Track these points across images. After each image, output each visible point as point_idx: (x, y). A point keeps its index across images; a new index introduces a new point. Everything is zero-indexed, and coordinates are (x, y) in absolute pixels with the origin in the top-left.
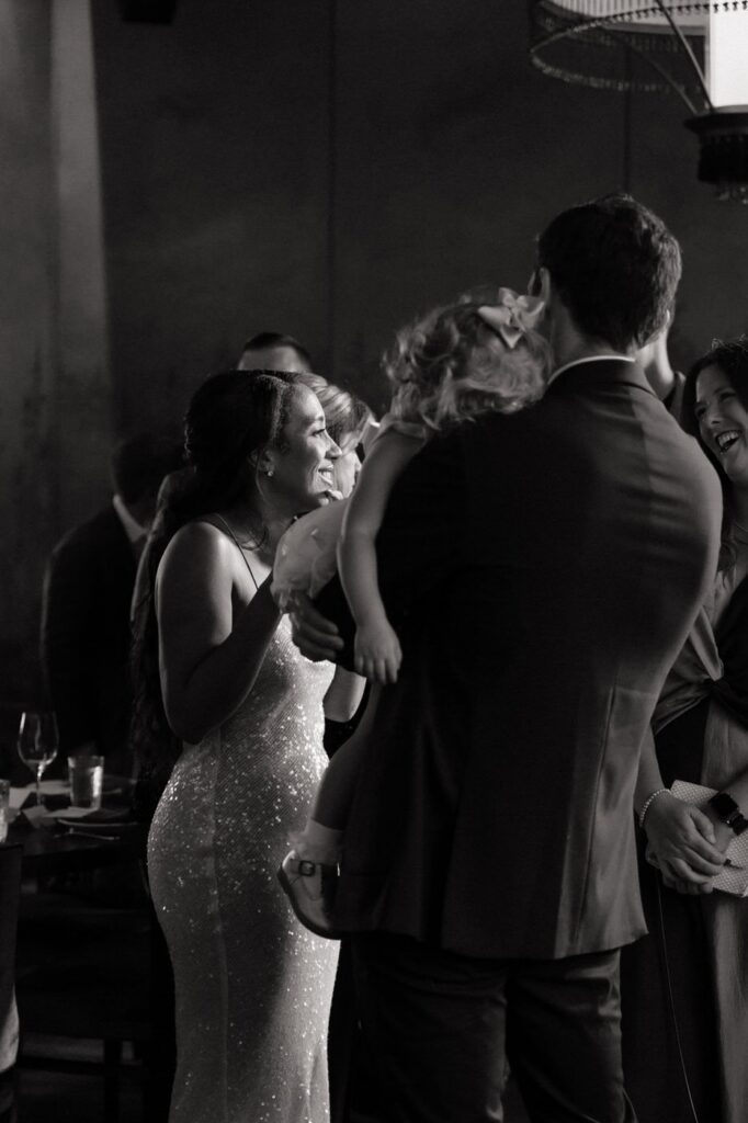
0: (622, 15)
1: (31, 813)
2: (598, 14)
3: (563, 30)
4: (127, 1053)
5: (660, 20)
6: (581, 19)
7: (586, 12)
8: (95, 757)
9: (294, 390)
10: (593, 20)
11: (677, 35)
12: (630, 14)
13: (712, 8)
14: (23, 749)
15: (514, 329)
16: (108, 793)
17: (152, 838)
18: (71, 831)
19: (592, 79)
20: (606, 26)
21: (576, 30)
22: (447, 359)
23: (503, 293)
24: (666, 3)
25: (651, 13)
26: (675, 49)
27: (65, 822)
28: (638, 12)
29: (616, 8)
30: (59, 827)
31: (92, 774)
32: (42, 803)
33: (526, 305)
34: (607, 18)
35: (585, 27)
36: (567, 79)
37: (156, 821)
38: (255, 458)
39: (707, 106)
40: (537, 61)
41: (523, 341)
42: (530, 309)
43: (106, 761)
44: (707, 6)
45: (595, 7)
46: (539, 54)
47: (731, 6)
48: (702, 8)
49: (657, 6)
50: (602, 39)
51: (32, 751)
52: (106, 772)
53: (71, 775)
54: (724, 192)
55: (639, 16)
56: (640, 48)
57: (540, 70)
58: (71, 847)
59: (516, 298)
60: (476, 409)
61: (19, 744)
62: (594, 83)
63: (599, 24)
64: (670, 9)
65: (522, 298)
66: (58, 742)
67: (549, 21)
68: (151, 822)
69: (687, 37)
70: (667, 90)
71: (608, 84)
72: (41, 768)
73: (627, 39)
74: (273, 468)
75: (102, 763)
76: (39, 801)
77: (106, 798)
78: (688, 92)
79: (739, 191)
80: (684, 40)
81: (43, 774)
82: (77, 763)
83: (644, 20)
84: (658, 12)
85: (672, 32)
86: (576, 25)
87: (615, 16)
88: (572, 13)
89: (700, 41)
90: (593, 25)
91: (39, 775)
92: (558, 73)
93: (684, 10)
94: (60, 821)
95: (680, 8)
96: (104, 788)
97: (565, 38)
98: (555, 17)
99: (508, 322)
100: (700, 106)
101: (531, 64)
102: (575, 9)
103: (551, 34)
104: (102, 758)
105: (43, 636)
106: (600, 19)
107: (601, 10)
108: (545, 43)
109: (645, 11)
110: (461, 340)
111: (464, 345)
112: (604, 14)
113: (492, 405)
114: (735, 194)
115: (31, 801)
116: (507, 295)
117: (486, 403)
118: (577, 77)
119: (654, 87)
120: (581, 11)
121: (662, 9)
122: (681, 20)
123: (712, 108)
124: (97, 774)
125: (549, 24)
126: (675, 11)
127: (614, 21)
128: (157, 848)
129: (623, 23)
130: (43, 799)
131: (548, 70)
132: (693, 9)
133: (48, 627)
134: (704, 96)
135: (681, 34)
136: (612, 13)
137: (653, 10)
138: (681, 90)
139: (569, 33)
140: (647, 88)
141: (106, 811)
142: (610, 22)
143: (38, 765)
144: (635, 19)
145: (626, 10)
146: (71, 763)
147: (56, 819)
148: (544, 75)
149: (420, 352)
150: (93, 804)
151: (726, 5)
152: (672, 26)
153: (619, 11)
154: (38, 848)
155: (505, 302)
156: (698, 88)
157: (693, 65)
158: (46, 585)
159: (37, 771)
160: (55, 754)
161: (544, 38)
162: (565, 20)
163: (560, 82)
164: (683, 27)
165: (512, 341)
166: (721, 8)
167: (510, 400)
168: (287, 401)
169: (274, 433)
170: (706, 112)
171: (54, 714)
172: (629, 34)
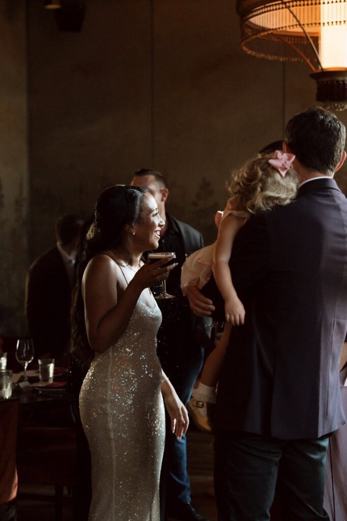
0: (282, 28)
1: (22, 385)
2: (271, 27)
3: (256, 34)
4: (65, 492)
5: (299, 30)
6: (264, 29)
7: (266, 26)
8: (50, 360)
9: (145, 196)
10: (270, 30)
11: (307, 37)
12: (286, 27)
13: (322, 24)
14: (18, 357)
15: (284, 168)
16: (56, 376)
17: (81, 395)
18: (40, 392)
19: (269, 56)
20: (275, 32)
21: (262, 34)
22: (258, 183)
23: (277, 152)
24: (302, 23)
25: (295, 27)
26: (305, 43)
27: (37, 389)
28: (289, 26)
29: (279, 24)
30: (35, 391)
31: (49, 367)
32: (27, 380)
33: (287, 157)
34: (276, 29)
35: (266, 33)
36: (257, 56)
37: (83, 387)
38: (128, 227)
39: (320, 68)
40: (245, 48)
41: (287, 174)
42: (289, 159)
43: (55, 361)
44: (320, 24)
45: (270, 24)
46: (245, 45)
47: (330, 23)
48: (318, 24)
49: (297, 23)
50: (273, 38)
51: (22, 357)
52: (55, 366)
53: (40, 367)
54: (328, 106)
55: (290, 28)
56: (290, 42)
57: (246, 52)
58: (40, 400)
59: (282, 154)
60: (271, 205)
61: (16, 354)
62: (270, 58)
63: (272, 31)
64: (304, 25)
65: (285, 154)
66: (33, 353)
67: (249, 30)
68: (81, 388)
69: (311, 37)
70: (302, 61)
71: (276, 58)
72: (26, 364)
73: (284, 38)
74: (135, 231)
75: (54, 362)
76: (25, 379)
77: (55, 378)
78: (311, 61)
79: (334, 105)
80: (310, 39)
81: (27, 367)
82: (42, 362)
83: (292, 30)
84: (298, 26)
85: (304, 35)
86: (262, 32)
87: (279, 28)
88: (260, 27)
89: (316, 39)
90: (269, 32)
91: (26, 367)
92: (254, 53)
93: (310, 25)
94: (35, 388)
95: (308, 24)
96: (55, 373)
97: (257, 38)
98: (252, 29)
99: (281, 166)
100: (317, 68)
101: (242, 50)
102: (261, 25)
103: (251, 36)
104: (54, 360)
105: (26, 306)
106: (273, 29)
107: (273, 25)
108: (247, 40)
109: (293, 26)
110: (262, 174)
111: (264, 177)
112: (274, 27)
113: (278, 202)
114: (332, 107)
115: (22, 379)
116: (279, 153)
117: (275, 201)
118: (262, 55)
119: (296, 59)
120: (264, 26)
121: (300, 25)
122: (308, 30)
123: (322, 69)
124: (52, 367)
125: (248, 31)
126: (306, 26)
127: (279, 30)
128: (84, 400)
129: (283, 31)
130: (27, 378)
131: (249, 52)
132: (314, 25)
133: (28, 302)
134: (319, 63)
135: (308, 36)
136: (278, 27)
137: (296, 25)
138: (308, 61)
139: (258, 36)
140: (293, 60)
141: (55, 383)
142: (277, 31)
143: (25, 363)
144: (288, 29)
145: (284, 25)
146: (40, 362)
147: (33, 387)
148: (248, 55)
149: (244, 180)
150: (50, 380)
151: (328, 23)
152: (305, 32)
153: (281, 26)
154: (25, 400)
155: (279, 157)
156: (316, 60)
157: (313, 50)
158: (27, 283)
159: (25, 366)
160: (32, 358)
161: (247, 38)
162: (257, 30)
163: (254, 57)
164: (309, 33)
165: (283, 173)
166: (326, 24)
167: (285, 199)
168: (142, 201)
169: (136, 216)
170: (320, 70)
171: (32, 340)
172: (285, 36)
